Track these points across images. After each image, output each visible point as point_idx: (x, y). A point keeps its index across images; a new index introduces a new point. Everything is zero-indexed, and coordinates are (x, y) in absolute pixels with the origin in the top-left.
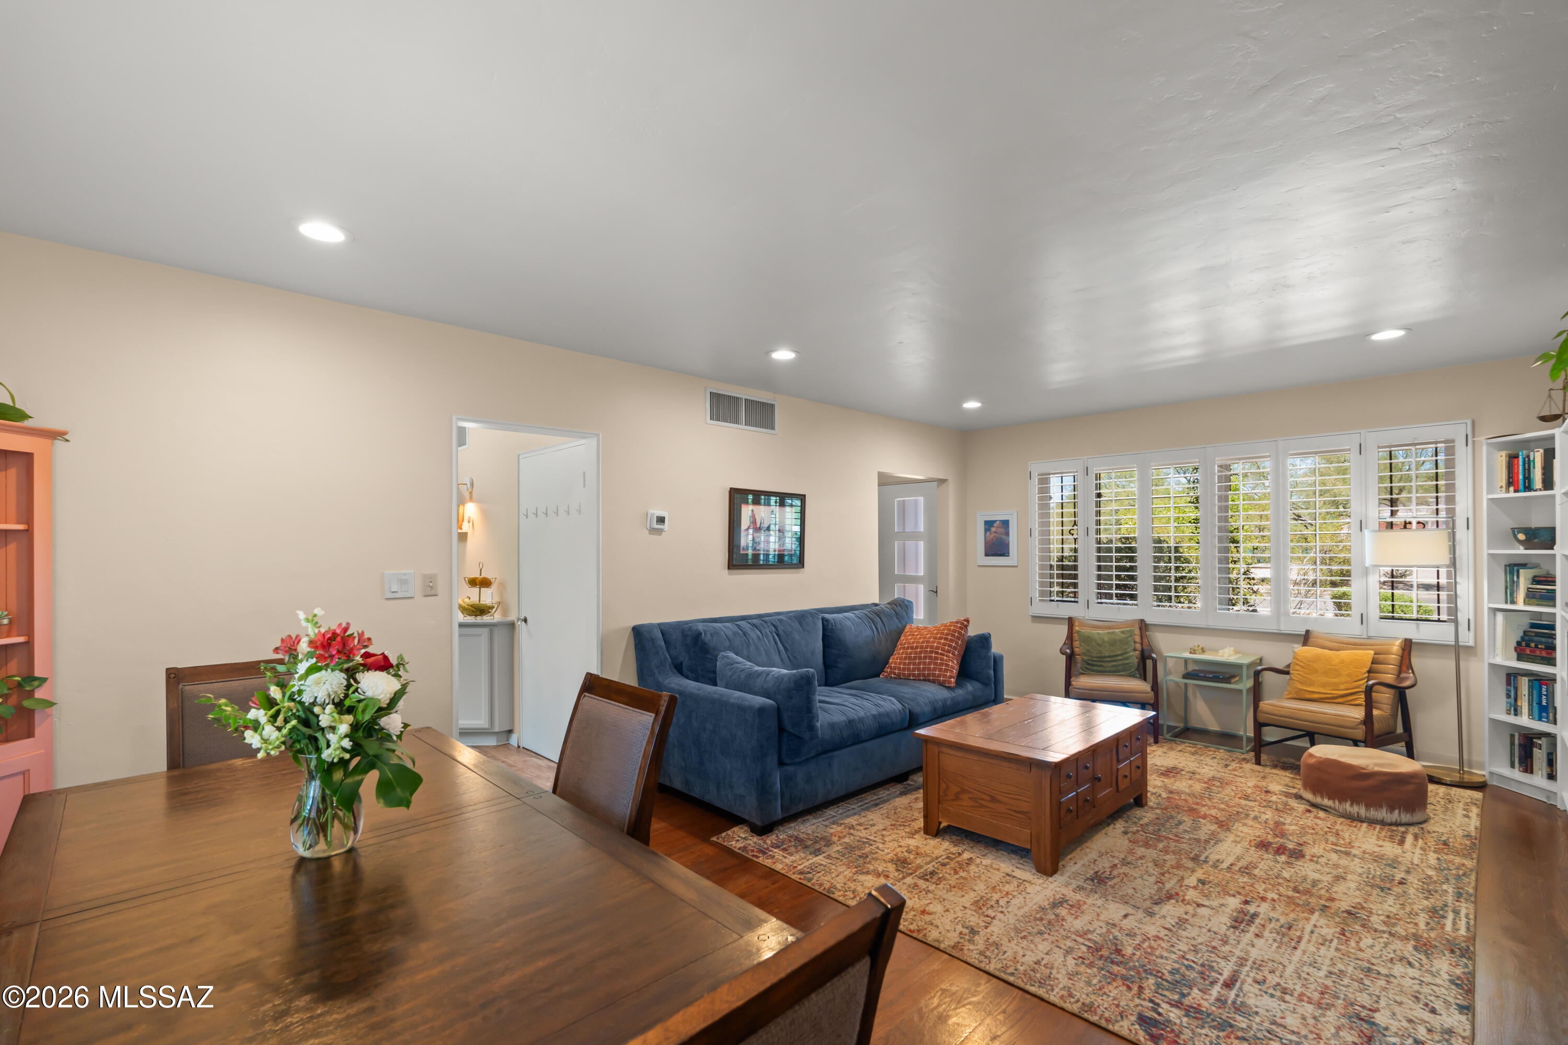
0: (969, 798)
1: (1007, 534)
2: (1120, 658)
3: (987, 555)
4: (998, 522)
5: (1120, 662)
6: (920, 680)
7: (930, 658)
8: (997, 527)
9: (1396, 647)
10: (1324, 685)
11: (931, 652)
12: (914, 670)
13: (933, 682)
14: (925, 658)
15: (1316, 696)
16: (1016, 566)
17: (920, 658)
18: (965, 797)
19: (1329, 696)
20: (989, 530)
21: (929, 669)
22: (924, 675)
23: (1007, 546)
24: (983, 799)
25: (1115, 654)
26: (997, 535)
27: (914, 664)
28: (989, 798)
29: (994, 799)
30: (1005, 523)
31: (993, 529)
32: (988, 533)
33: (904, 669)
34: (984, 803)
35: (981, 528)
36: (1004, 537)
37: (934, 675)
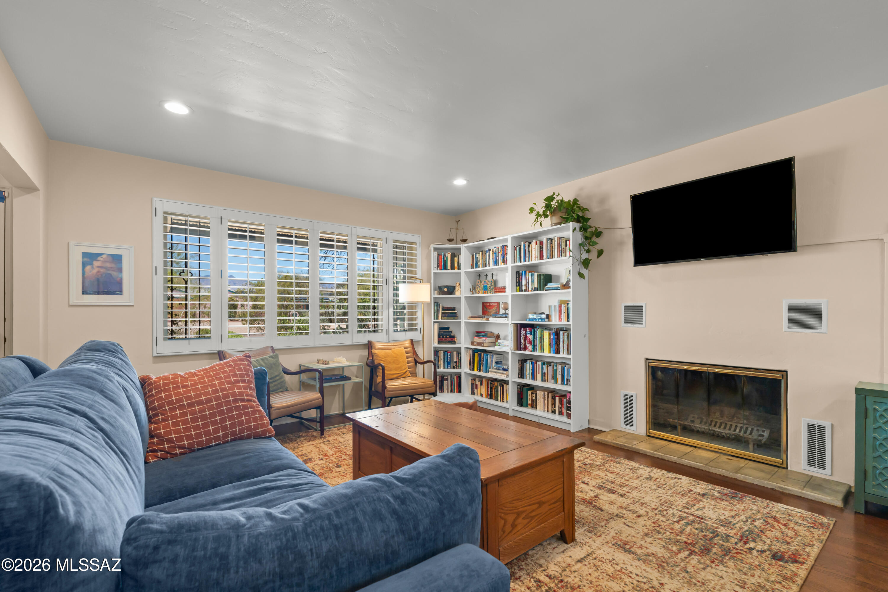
0: (523, 519)
1: (120, 270)
2: (278, 378)
3: (84, 292)
4: (104, 256)
5: (279, 381)
6: (227, 442)
7: (237, 408)
8: (104, 261)
9: (408, 344)
10: (396, 369)
11: (235, 401)
12: (216, 431)
13: (249, 437)
14: (230, 410)
15: (395, 376)
16: (132, 306)
17: (221, 413)
18: (520, 520)
19: (399, 375)
20: (91, 264)
21: (241, 423)
22: (233, 433)
23: (120, 283)
24: (533, 511)
25: (274, 375)
26: (102, 270)
27: (214, 423)
28: (537, 506)
29: (541, 504)
30: (117, 259)
31: (96, 264)
32: (88, 268)
33: (199, 435)
34: (534, 514)
35: (77, 260)
36: (115, 274)
37: (249, 429)
